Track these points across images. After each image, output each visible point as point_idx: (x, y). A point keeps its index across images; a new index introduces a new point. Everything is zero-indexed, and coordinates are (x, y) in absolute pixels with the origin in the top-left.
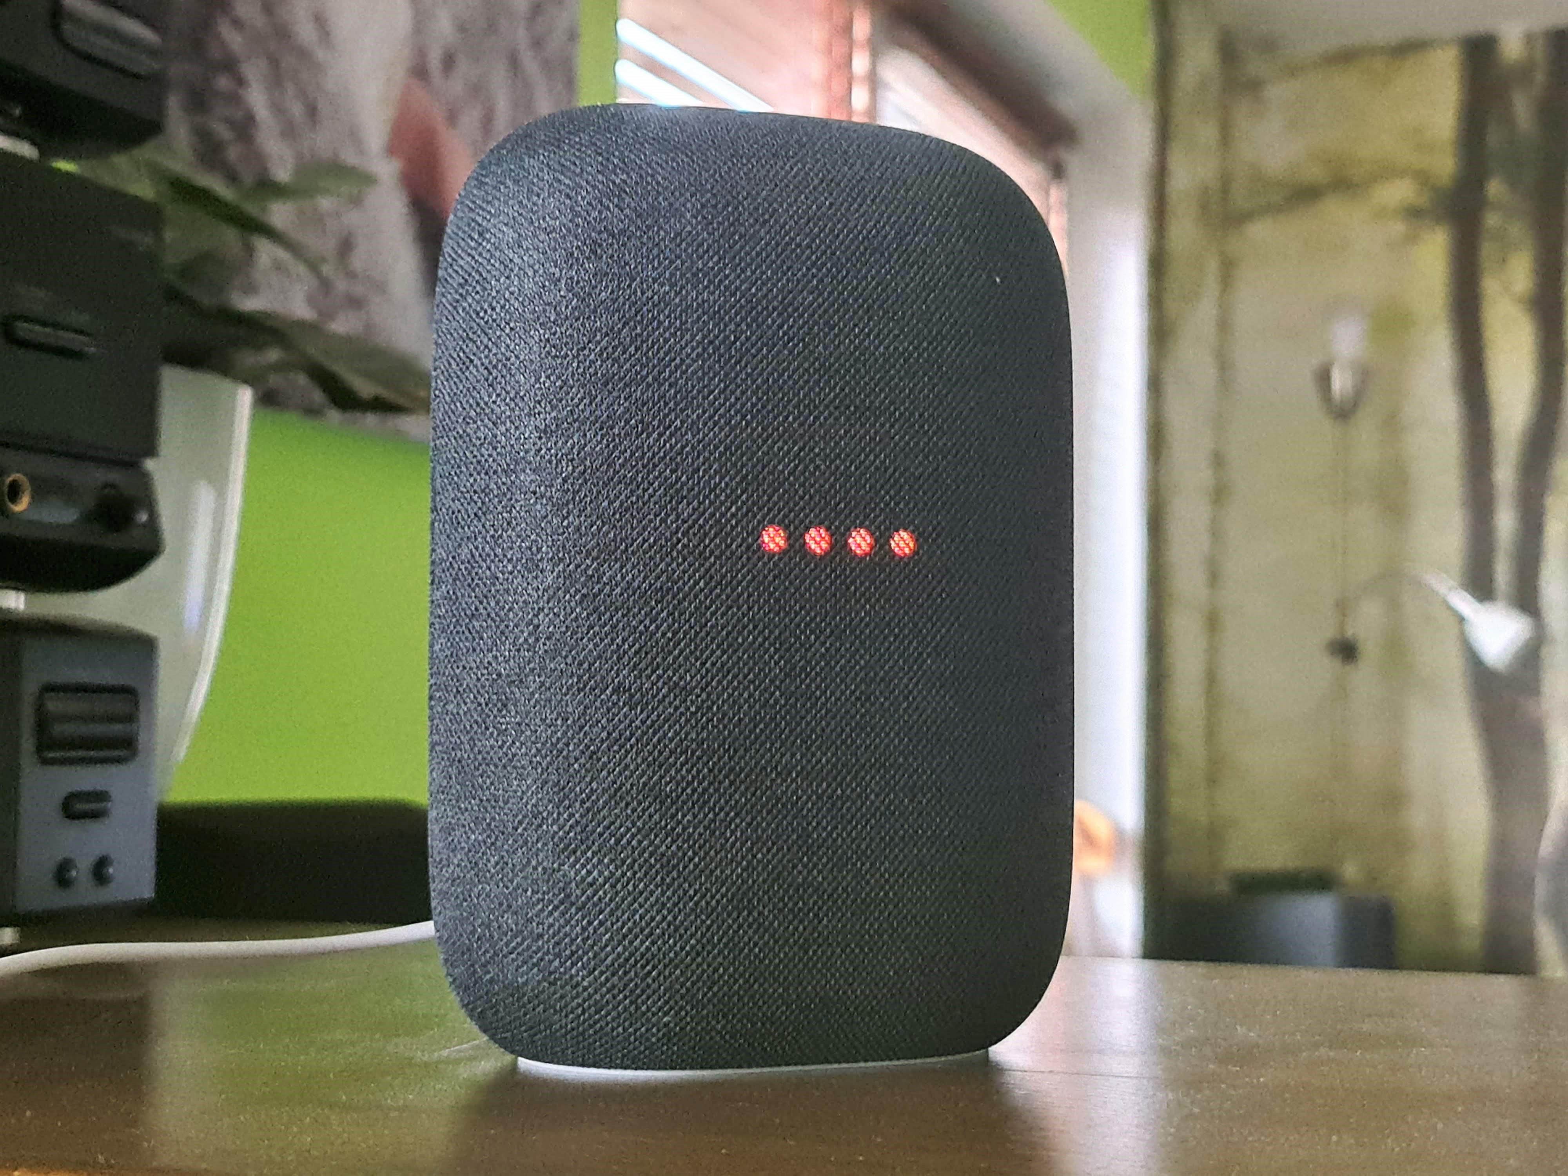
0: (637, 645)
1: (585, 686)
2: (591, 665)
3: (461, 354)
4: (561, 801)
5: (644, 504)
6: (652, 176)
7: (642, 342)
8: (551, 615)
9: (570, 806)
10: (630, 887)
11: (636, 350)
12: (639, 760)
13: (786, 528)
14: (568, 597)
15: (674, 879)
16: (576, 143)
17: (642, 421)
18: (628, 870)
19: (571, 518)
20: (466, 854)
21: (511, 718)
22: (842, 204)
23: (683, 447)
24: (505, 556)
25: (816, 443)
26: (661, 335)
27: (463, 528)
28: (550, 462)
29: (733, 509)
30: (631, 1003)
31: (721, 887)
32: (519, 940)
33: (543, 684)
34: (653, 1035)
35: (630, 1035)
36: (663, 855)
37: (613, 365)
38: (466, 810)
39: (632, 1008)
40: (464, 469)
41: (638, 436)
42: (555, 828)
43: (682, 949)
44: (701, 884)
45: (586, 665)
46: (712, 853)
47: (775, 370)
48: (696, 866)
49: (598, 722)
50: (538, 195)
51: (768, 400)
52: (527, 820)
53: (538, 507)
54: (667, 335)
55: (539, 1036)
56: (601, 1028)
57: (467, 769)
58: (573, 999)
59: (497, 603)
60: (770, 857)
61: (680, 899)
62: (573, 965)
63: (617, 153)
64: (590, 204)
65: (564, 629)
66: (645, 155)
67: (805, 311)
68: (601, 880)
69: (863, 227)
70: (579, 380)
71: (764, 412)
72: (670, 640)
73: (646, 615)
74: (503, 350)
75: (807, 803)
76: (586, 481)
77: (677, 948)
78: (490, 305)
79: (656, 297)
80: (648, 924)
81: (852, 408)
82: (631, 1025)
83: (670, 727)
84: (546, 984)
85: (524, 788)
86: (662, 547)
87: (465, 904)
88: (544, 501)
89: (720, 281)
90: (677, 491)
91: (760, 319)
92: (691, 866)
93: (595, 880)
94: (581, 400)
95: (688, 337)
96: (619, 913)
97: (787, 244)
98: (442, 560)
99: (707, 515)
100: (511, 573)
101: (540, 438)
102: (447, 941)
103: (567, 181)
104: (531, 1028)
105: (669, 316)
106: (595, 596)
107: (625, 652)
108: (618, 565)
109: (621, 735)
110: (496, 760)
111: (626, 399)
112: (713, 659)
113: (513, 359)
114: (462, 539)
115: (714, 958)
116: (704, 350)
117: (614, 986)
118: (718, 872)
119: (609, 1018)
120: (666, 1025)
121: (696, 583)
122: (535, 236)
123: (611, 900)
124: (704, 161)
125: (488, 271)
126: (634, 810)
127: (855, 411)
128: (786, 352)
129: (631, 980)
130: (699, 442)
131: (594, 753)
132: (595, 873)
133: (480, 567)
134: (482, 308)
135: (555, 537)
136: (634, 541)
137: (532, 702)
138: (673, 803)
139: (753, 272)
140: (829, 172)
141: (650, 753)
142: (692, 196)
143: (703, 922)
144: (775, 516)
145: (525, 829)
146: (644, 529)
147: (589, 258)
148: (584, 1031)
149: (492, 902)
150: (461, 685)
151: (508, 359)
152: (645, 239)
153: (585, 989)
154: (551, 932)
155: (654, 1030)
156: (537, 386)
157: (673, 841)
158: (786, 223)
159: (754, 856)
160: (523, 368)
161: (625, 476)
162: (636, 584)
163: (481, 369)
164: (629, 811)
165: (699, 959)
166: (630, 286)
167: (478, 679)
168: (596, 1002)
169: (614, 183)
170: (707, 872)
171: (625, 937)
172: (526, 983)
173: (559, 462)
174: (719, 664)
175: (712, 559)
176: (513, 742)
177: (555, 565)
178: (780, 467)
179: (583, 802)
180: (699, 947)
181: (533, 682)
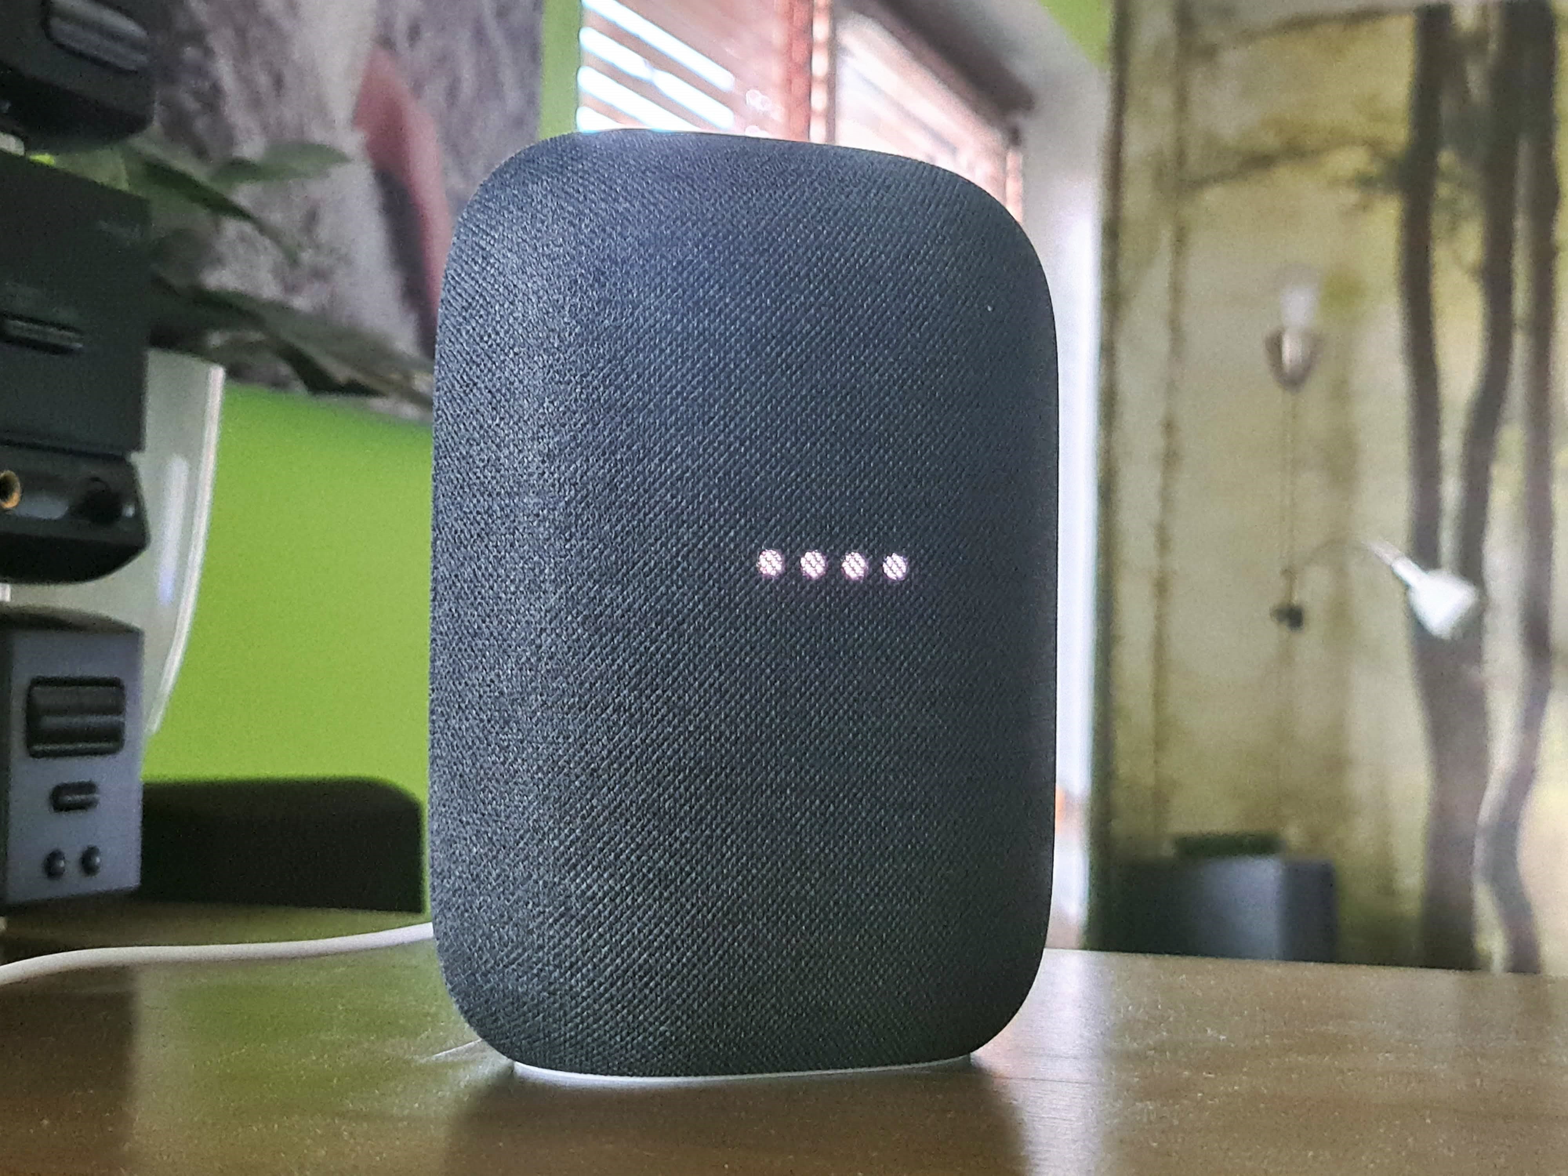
0: (638, 666)
1: (586, 706)
2: (592, 685)
3: (465, 377)
4: (562, 818)
5: (645, 528)
6: (655, 205)
7: (644, 370)
8: (553, 636)
9: (570, 822)
10: (629, 901)
11: (639, 377)
12: (639, 778)
13: (783, 552)
14: (569, 618)
15: (671, 894)
16: (578, 170)
17: (644, 447)
18: (627, 884)
19: (573, 542)
20: (469, 866)
21: (512, 736)
22: (839, 233)
23: (684, 473)
24: (508, 577)
25: (813, 469)
26: (662, 362)
27: (466, 547)
28: (553, 486)
29: (732, 534)
30: (629, 1013)
31: (717, 901)
32: (520, 951)
33: (545, 702)
34: (650, 1044)
35: (627, 1044)
36: (660, 870)
37: (615, 392)
38: (468, 823)
39: (630, 1018)
40: (467, 490)
41: (640, 461)
42: (556, 843)
43: (679, 961)
44: (698, 898)
45: (587, 685)
46: (709, 868)
47: (772, 397)
48: (693, 881)
49: (599, 740)
50: (543, 222)
51: (767, 426)
52: (528, 835)
53: (541, 529)
54: (669, 362)
55: (537, 1043)
56: (599, 1036)
57: (469, 784)
58: (572, 1009)
59: (500, 622)
60: (764, 872)
61: (677, 913)
62: (572, 976)
63: (619, 181)
64: (592, 231)
65: (566, 649)
66: (647, 183)
67: (803, 339)
68: (600, 894)
69: (860, 256)
70: (581, 406)
71: (763, 439)
72: (669, 661)
73: (647, 637)
74: (507, 374)
75: (800, 819)
76: (588, 505)
77: (674, 960)
78: (494, 329)
79: (658, 325)
80: (646, 937)
81: (848, 434)
82: (628, 1034)
83: (669, 746)
84: (546, 994)
85: (525, 804)
86: (662, 570)
87: (466, 915)
88: (547, 524)
89: (721, 311)
90: (678, 516)
91: (759, 347)
92: (688, 881)
93: (595, 894)
94: (584, 425)
95: (689, 364)
96: (618, 925)
97: (786, 274)
98: (444, 578)
99: (706, 539)
100: (513, 593)
101: (543, 462)
102: (447, 950)
103: (570, 209)
104: (530, 1036)
105: (671, 344)
106: (597, 617)
107: (625, 673)
108: (619, 588)
109: (621, 753)
110: (497, 775)
111: (628, 425)
112: (711, 680)
113: (517, 384)
114: (465, 558)
115: (710, 970)
116: (705, 377)
117: (612, 997)
118: (714, 886)
119: (607, 1027)
120: (662, 1034)
121: (696, 605)
122: (539, 262)
123: (610, 914)
124: (705, 190)
125: (493, 296)
126: (633, 827)
127: (850, 437)
128: (784, 379)
129: (629, 990)
130: (699, 467)
131: (594, 770)
132: (595, 888)
133: (483, 586)
134: (486, 332)
135: (558, 559)
136: (634, 564)
137: (534, 720)
138: (671, 820)
139: (753, 301)
140: (826, 201)
141: (649, 771)
142: (693, 225)
143: (699, 935)
144: (772, 541)
145: (526, 844)
146: (645, 552)
147: (592, 286)
148: (583, 1040)
149: (493, 913)
150: (463, 701)
151: (512, 383)
152: (647, 268)
153: (584, 999)
154: (551, 944)
155: (651, 1039)
156: (541, 411)
157: (671, 857)
158: (785, 251)
159: (749, 871)
160: (527, 393)
161: (627, 501)
162: (636, 606)
163: (485, 392)
164: (628, 827)
165: (695, 972)
166: (632, 314)
167: (481, 696)
168: (595, 1012)
169: (617, 211)
170: (704, 886)
171: (623, 949)
172: (526, 994)
173: (561, 486)
174: (716, 685)
175: (711, 582)
176: (516, 759)
177: (557, 587)
178: (777, 492)
179: (584, 818)
180: (695, 959)
181: (535, 701)
